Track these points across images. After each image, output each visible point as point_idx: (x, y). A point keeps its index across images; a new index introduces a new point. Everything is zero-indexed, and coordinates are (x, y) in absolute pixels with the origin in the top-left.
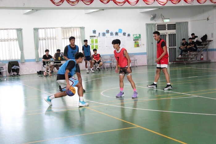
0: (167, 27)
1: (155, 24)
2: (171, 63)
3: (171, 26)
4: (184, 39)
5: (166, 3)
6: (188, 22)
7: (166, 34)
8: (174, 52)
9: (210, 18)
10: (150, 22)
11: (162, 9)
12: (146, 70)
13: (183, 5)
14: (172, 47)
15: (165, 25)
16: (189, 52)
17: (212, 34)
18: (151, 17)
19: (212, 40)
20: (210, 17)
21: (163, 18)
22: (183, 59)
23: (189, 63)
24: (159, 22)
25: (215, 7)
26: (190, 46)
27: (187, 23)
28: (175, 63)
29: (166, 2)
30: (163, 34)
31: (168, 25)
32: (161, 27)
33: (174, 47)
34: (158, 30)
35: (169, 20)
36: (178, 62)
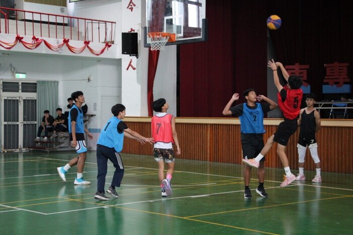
0: (20, 87)
2: (26, 150)
3: (29, 85)
5: (13, 46)
6: (58, 82)
7: (18, 98)
8: (33, 131)
9: (92, 78)
11: (9, 54)
13: (44, 52)
14: (29, 122)
15: (18, 83)
17: (95, 105)
19: (95, 115)
20: (92, 77)
21: (14, 71)
22: (48, 144)
23: (54, 150)
24: (7, 77)
25: (99, 61)
26: (59, 121)
27: (56, 83)
28: (31, 149)
29: (13, 44)
30: (13, 99)
31: (22, 83)
32: (9, 86)
33: (33, 122)
34: (4, 91)
35: (25, 75)
36: (38, 148)
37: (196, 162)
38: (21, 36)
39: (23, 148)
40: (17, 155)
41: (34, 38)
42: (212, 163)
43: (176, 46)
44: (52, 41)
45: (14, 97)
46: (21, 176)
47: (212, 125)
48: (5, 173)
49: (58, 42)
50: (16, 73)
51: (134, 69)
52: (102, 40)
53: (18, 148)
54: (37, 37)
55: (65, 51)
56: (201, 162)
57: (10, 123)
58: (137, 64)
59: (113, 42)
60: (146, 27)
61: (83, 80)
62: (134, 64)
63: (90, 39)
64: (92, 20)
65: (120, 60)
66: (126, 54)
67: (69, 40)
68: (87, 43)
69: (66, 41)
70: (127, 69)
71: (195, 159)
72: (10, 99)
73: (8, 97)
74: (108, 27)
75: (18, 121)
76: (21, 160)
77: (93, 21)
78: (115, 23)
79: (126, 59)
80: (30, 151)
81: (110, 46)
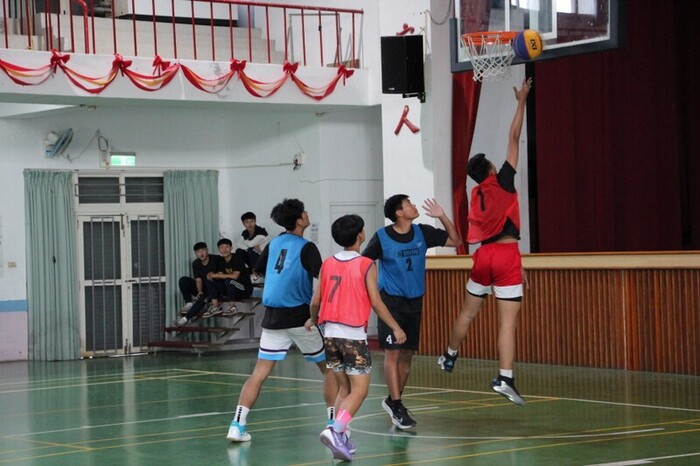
0: (123, 190)
1: (70, 174)
2: (142, 351)
3: (145, 184)
4: (200, 246)
5: (106, 85)
6: (217, 172)
7: (117, 219)
8: (157, 301)
9: (303, 160)
10: (43, 162)
11: (95, 107)
12: (25, 381)
13: (183, 97)
14: (147, 280)
15: (117, 179)
16: (214, 301)
18: (48, 143)
20: (303, 156)
21: (108, 148)
22: (197, 334)
23: (214, 350)
24: (89, 164)
25: (322, 114)
27: (212, 175)
28: (156, 349)
29: (106, 81)
30: (105, 220)
31: (127, 179)
32: (96, 189)
33: (157, 279)
34: (82, 201)
35: (134, 157)
36: (170, 344)
37: (593, 373)
38: (125, 58)
39: (136, 344)
40: (117, 365)
41: (158, 62)
42: (636, 373)
43: (523, 65)
44: (203, 68)
45: (108, 217)
46: (130, 420)
47: (633, 272)
48: (92, 414)
49: (218, 70)
50: (112, 154)
51: (415, 131)
52: (330, 58)
53: (120, 347)
54: (164, 60)
55: (237, 93)
56: (607, 373)
57: (101, 283)
58: (424, 117)
59: (356, 64)
60: (456, 20)
61: (281, 165)
62: (414, 118)
63: (298, 57)
64: (302, 8)
65: (377, 109)
66: (394, 92)
67: (244, 63)
68: (290, 68)
69: (237, 67)
70: (397, 132)
71: (588, 365)
72: (99, 220)
73: (93, 217)
74: (342, 25)
75: (119, 277)
76: (129, 377)
77: (305, 11)
78: (361, 12)
79: (394, 105)
80: (151, 353)
81: (348, 74)
